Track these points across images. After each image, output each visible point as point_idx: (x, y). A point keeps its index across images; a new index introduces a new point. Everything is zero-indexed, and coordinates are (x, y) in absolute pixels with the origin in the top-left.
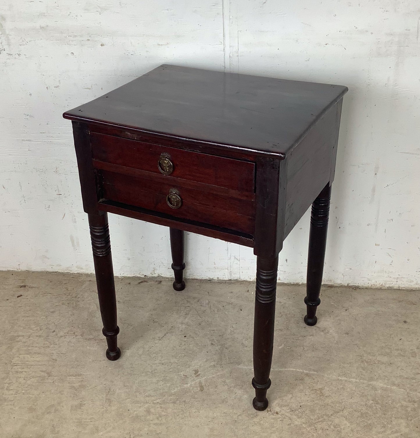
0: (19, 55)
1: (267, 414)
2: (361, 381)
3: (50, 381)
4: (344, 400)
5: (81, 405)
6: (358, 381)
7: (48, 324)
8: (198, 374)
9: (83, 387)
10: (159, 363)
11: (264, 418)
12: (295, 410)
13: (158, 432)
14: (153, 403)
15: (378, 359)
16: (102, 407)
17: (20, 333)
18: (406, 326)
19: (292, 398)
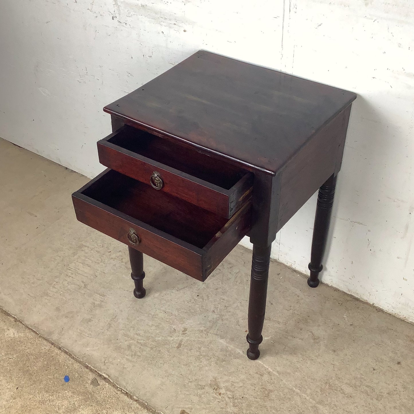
0: (126, 24)
1: (212, 391)
2: (310, 400)
3: (83, 292)
4: (282, 410)
5: (90, 320)
6: (308, 398)
7: (110, 244)
8: (185, 332)
9: (100, 306)
10: (163, 311)
11: (207, 393)
12: (236, 399)
13: (125, 367)
14: (138, 342)
15: (341, 387)
16: (102, 328)
17: (88, 244)
18: (396, 367)
19: (241, 387)
